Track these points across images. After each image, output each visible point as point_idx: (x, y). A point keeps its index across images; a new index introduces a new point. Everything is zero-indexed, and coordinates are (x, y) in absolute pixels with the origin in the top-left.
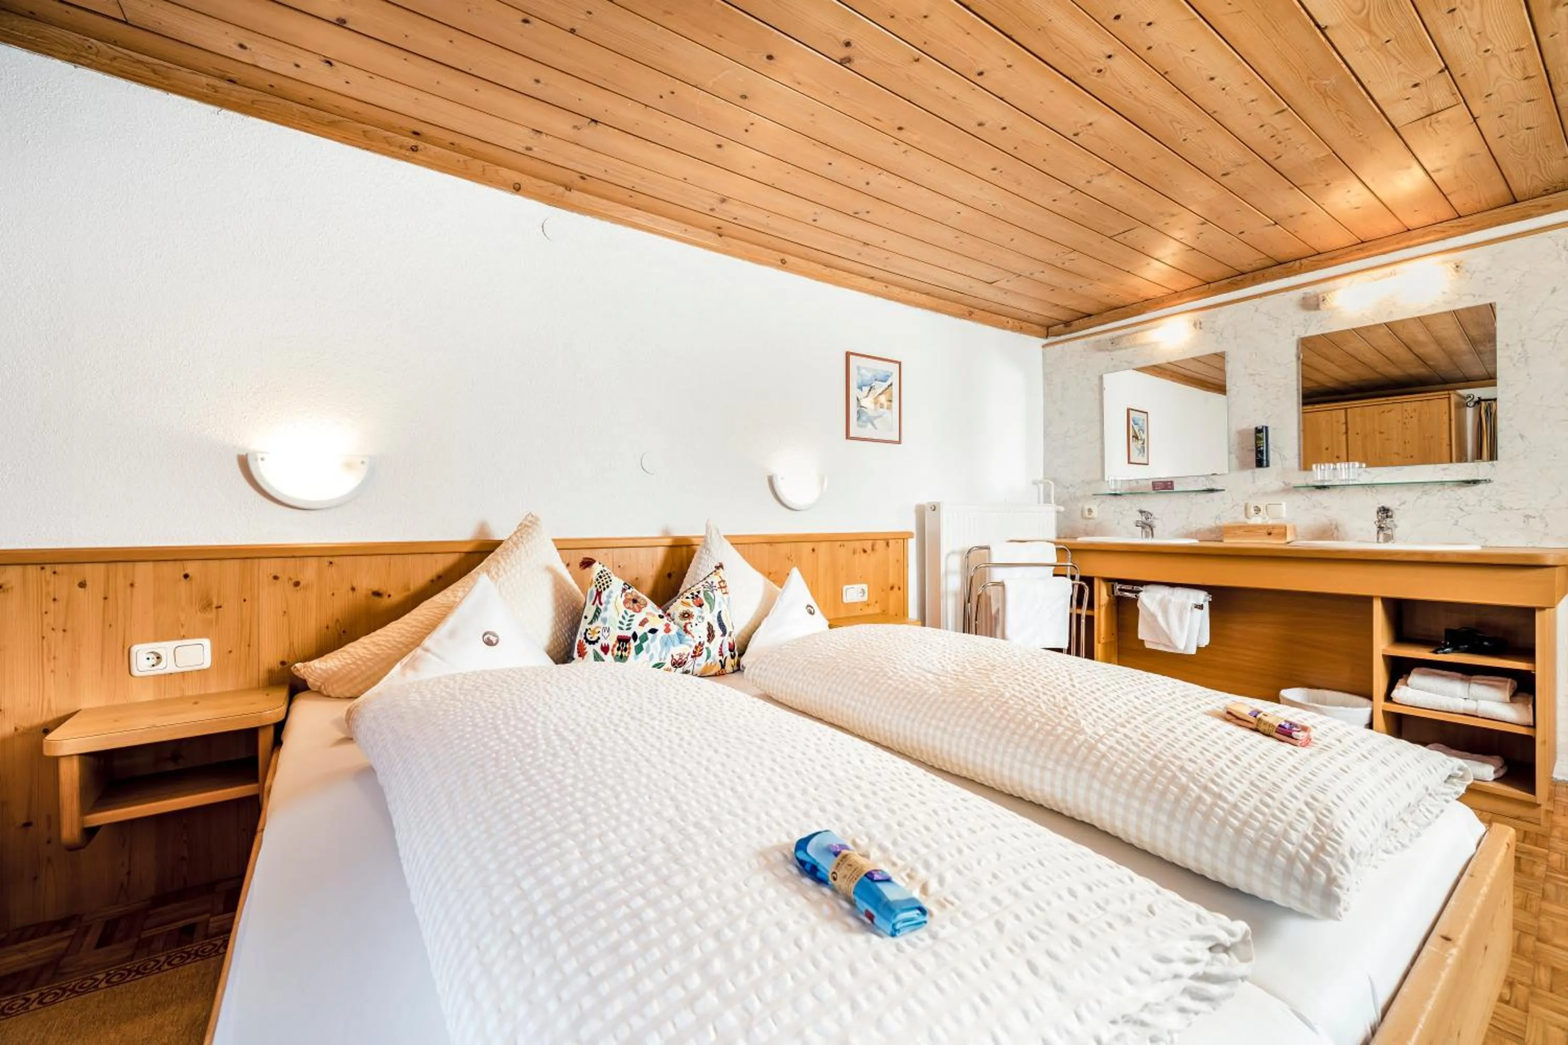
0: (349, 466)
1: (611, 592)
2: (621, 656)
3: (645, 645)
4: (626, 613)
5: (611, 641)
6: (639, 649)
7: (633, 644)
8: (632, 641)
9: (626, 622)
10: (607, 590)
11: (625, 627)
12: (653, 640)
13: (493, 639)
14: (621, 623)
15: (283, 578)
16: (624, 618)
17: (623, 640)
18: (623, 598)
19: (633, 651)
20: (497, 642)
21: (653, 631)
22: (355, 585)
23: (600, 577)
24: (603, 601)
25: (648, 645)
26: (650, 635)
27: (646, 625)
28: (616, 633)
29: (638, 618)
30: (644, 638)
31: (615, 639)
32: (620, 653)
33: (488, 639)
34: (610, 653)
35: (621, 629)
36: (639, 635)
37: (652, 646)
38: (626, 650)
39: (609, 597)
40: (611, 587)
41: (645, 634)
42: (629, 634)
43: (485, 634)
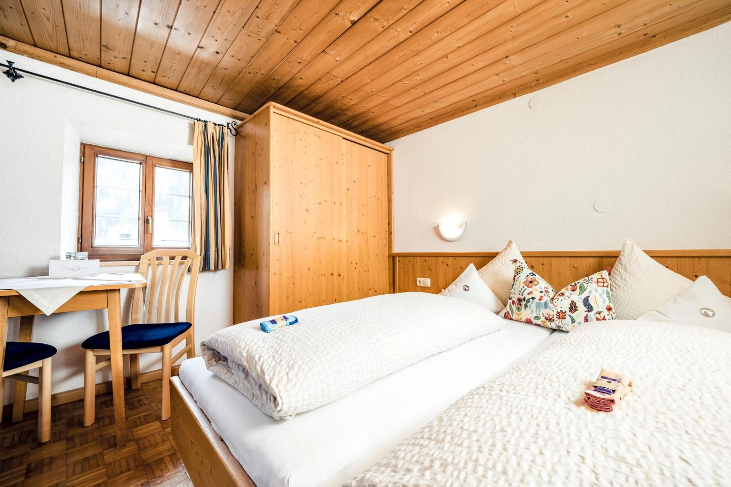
0: (460, 226)
1: (520, 276)
2: (519, 308)
3: (528, 304)
4: (523, 287)
5: (515, 300)
6: (526, 306)
7: (524, 303)
8: (523, 301)
9: (522, 292)
10: (519, 275)
11: (521, 294)
12: (532, 303)
13: (467, 288)
14: (520, 291)
15: (444, 263)
16: (522, 289)
17: (520, 300)
18: (525, 280)
19: (523, 306)
20: (469, 289)
21: (533, 298)
22: (461, 266)
23: (518, 269)
24: (515, 280)
25: (530, 305)
26: (531, 300)
27: (531, 295)
28: (518, 296)
29: (529, 290)
30: (528, 301)
31: (517, 299)
32: (518, 306)
33: (465, 288)
34: (515, 305)
35: (519, 294)
36: (526, 299)
37: (532, 305)
38: (520, 305)
39: (518, 278)
40: (521, 274)
41: (529, 299)
42: (522, 297)
43: (465, 286)
